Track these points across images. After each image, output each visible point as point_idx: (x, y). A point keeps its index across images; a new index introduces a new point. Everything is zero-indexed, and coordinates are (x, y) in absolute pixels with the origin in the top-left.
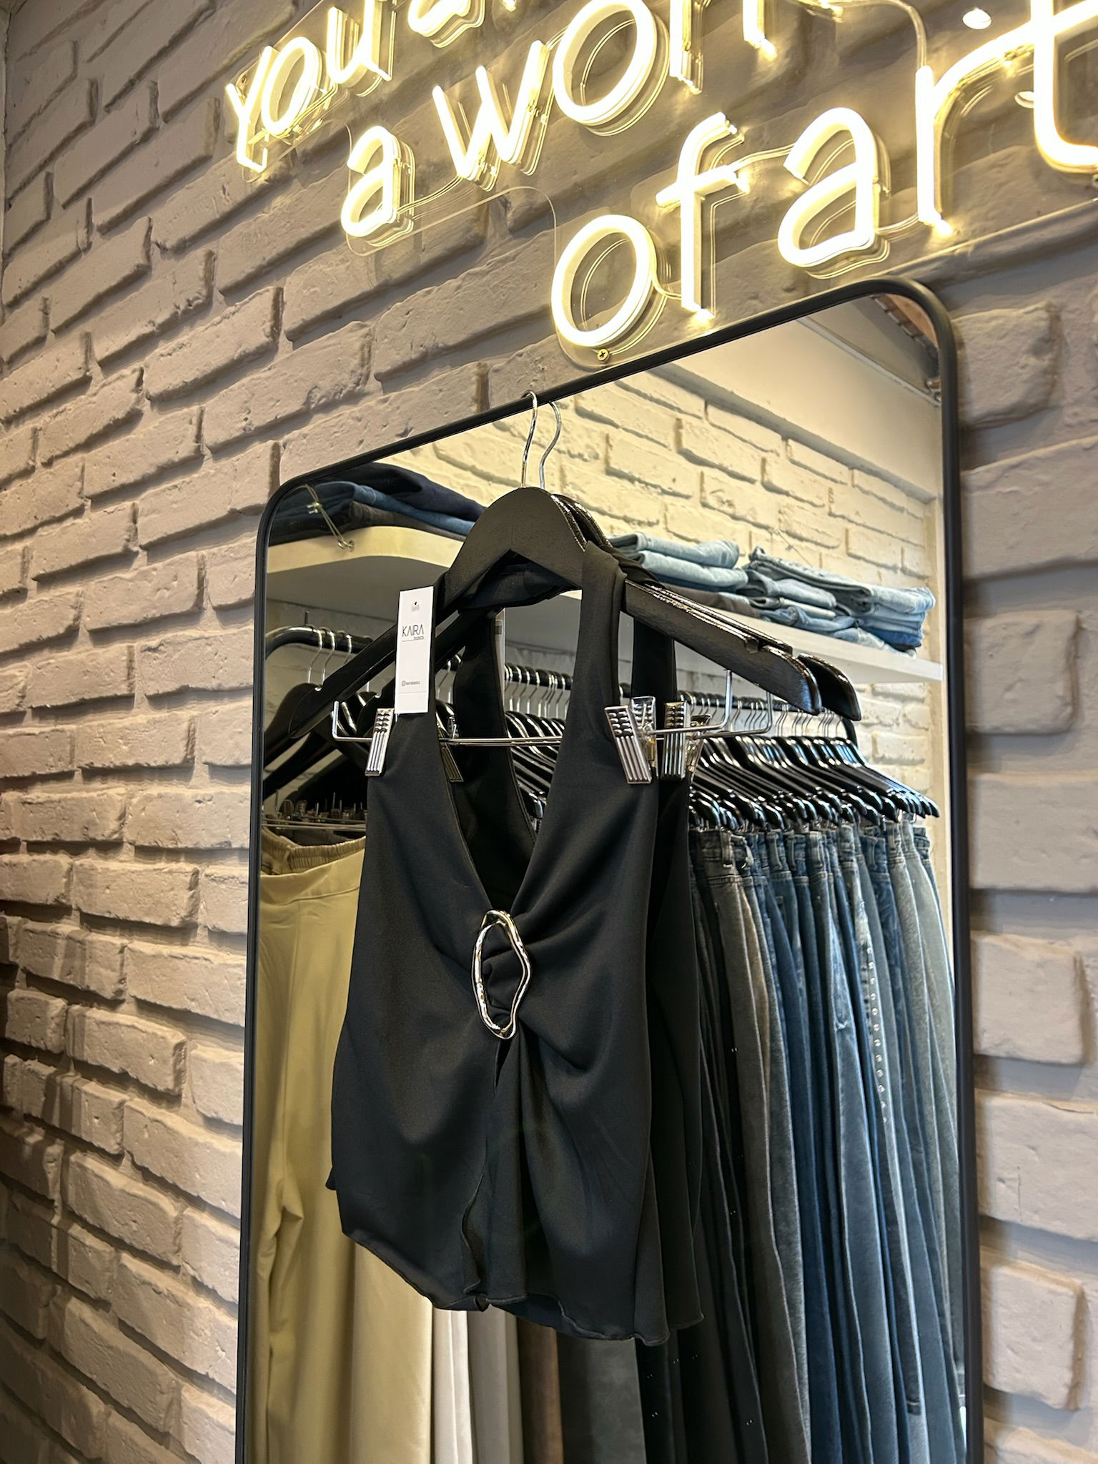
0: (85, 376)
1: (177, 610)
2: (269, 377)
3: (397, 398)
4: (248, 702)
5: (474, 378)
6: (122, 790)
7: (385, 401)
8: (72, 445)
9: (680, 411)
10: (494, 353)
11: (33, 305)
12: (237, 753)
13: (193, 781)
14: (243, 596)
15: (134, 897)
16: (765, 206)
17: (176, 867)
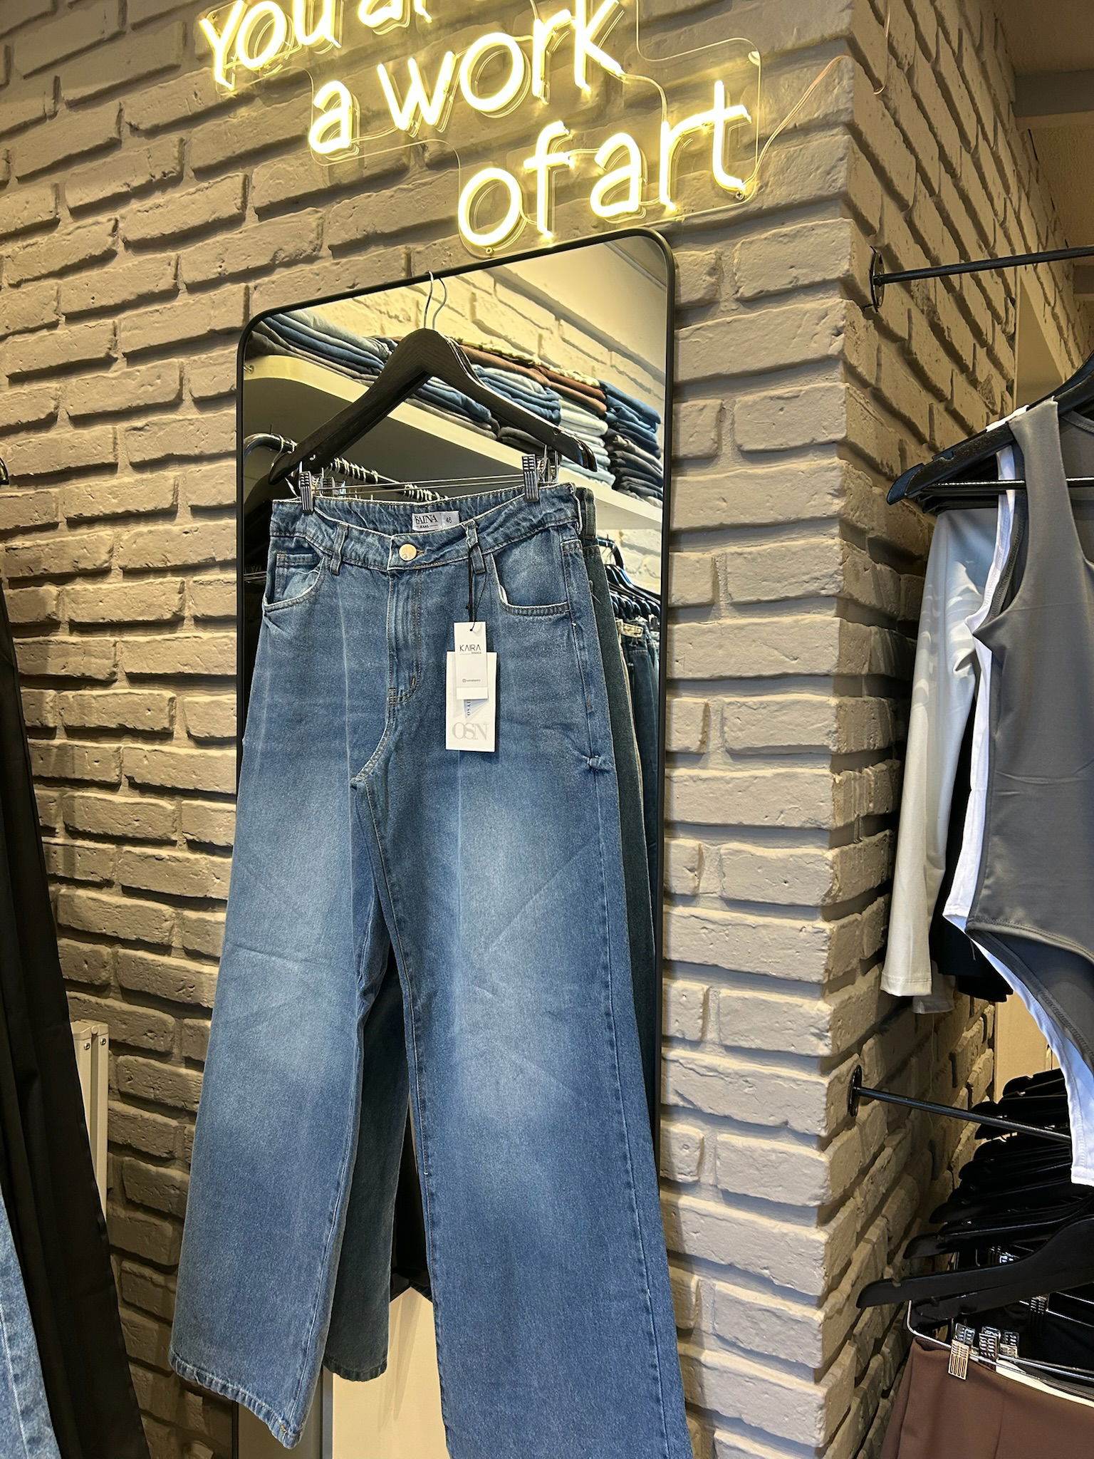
0: (55, 218)
1: (160, 400)
2: (240, 239)
3: (346, 263)
4: (233, 463)
5: (403, 256)
6: (110, 532)
7: (338, 264)
8: (44, 272)
9: (475, 287)
10: (414, 241)
13: (178, 520)
14: (224, 389)
15: (128, 604)
16: (584, 179)
17: (165, 580)
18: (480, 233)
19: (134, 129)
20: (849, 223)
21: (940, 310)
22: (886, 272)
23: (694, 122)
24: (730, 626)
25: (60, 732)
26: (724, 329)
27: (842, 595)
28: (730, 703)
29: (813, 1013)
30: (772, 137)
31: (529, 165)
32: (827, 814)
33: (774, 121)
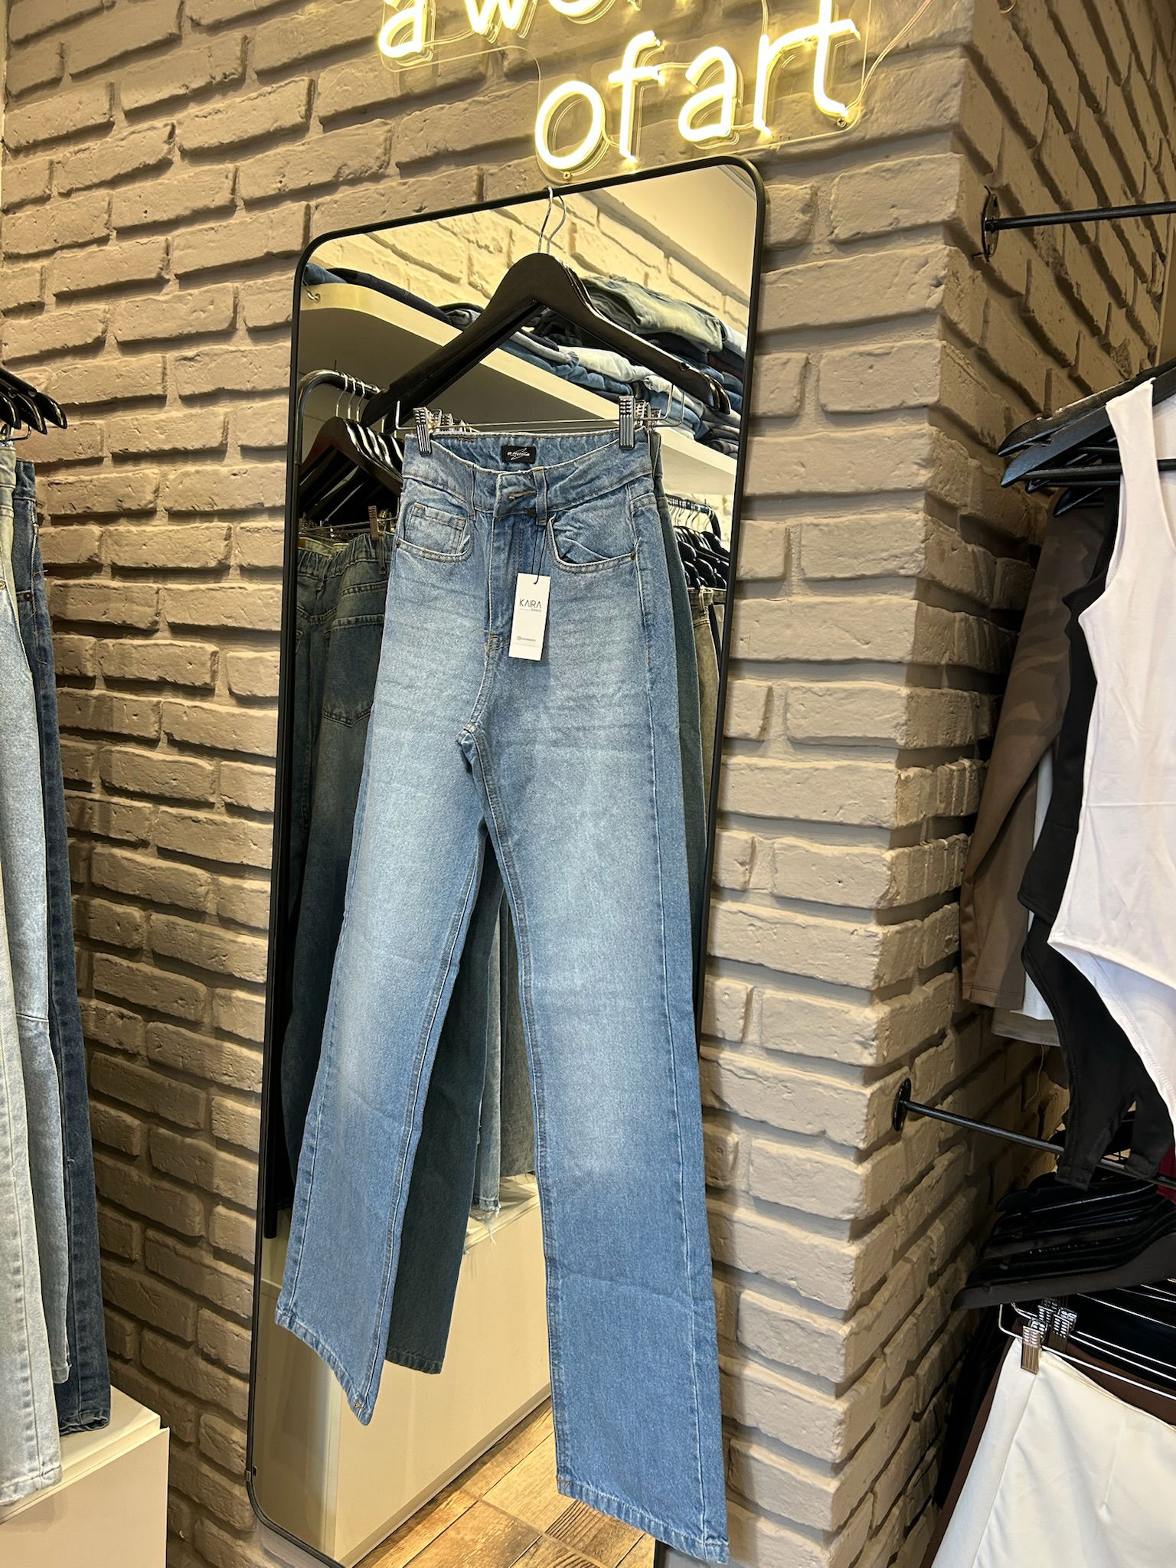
0: (109, 121)
1: (212, 328)
2: (302, 152)
3: (413, 184)
4: (286, 401)
5: (475, 177)
6: (156, 470)
7: (405, 184)
8: (96, 180)
9: (573, 213)
10: (487, 161)
11: (48, 47)
12: (271, 438)
13: (227, 461)
14: (280, 319)
15: (172, 550)
16: (673, 97)
17: (211, 525)
18: (558, 155)
19: (196, 24)
20: (959, 159)
21: (1068, 262)
22: (1003, 216)
23: (796, 37)
24: (802, 605)
25: (100, 683)
26: (815, 274)
27: (922, 576)
28: (794, 688)
29: (859, 1020)
30: (880, 59)
31: (614, 78)
32: (889, 814)
33: (886, 40)
